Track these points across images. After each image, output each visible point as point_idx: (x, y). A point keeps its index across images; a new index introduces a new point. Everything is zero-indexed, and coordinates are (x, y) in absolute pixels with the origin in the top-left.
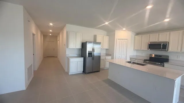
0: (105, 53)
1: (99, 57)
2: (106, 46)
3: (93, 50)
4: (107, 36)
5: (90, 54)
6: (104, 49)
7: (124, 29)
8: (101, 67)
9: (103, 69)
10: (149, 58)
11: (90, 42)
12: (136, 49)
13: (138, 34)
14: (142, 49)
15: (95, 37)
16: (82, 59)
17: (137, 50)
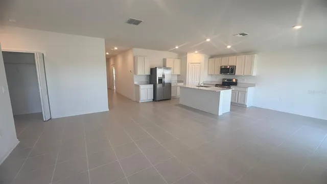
0: (176, 79)
1: (170, 85)
2: (177, 72)
3: (164, 76)
4: (178, 59)
5: (161, 80)
6: (175, 75)
7: (196, 52)
8: (172, 95)
9: (175, 98)
10: (221, 83)
11: (160, 68)
12: (209, 73)
13: (212, 57)
14: (216, 73)
15: (165, 61)
16: (152, 86)
17: (211, 75)
